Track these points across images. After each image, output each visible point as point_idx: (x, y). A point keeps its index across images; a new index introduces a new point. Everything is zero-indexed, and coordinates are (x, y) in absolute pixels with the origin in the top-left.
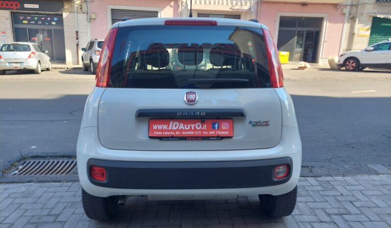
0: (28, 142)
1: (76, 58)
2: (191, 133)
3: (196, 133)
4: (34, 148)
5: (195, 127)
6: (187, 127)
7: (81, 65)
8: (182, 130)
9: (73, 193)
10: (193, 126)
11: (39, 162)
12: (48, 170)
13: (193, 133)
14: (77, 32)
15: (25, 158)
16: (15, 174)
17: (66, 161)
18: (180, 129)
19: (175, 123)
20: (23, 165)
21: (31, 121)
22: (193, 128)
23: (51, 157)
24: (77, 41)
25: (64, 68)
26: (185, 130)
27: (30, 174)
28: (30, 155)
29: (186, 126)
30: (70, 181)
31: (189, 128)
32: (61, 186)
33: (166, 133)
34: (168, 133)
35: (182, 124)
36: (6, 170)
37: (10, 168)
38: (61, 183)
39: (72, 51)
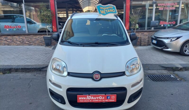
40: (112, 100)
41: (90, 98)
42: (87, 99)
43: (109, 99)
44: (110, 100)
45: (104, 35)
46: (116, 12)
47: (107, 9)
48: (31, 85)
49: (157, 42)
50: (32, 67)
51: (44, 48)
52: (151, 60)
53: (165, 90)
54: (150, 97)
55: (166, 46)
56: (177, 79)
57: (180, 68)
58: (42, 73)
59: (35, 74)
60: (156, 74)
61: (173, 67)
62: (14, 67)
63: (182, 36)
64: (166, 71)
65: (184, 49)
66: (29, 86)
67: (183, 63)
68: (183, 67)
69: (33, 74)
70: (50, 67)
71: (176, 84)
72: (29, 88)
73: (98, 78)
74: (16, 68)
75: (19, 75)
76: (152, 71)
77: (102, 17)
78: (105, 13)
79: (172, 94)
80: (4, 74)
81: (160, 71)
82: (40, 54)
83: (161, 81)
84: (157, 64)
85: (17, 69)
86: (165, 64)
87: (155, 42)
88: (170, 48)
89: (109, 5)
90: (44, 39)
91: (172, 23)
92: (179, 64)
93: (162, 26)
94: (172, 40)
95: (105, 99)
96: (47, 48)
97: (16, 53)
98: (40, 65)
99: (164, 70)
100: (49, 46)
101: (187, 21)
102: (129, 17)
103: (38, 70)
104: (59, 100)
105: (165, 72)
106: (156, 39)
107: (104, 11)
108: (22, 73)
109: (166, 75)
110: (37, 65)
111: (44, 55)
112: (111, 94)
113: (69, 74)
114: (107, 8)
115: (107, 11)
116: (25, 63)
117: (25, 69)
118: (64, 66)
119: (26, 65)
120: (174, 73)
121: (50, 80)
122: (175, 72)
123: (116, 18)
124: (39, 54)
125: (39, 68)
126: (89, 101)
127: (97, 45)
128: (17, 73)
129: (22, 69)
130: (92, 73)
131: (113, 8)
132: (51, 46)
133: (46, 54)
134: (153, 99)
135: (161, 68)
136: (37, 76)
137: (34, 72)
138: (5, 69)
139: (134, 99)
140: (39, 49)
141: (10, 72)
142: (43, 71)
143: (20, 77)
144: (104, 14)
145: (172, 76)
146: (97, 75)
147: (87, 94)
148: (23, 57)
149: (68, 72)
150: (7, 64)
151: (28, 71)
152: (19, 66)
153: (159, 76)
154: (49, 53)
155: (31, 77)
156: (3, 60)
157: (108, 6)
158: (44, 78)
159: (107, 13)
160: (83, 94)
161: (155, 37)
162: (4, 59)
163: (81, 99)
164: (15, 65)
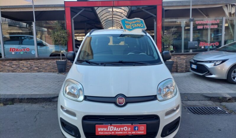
40: (141, 132)
41: (112, 128)
42: (108, 130)
43: (136, 130)
44: (139, 132)
45: (130, 54)
46: (144, 27)
47: (134, 24)
48: (38, 118)
49: (197, 67)
50: (41, 97)
51: (57, 75)
52: (191, 88)
53: (211, 124)
54: (192, 134)
55: (209, 72)
56: (226, 112)
57: (228, 99)
58: (52, 104)
59: (43, 105)
60: (198, 106)
61: (219, 97)
62: (18, 97)
63: (228, 59)
64: (210, 101)
65: (233, 75)
66: (35, 120)
67: (232, 92)
68: (233, 97)
69: (41, 105)
70: (62, 91)
71: (224, 117)
72: (35, 122)
73: (123, 103)
74: (21, 97)
75: (23, 106)
76: (193, 101)
77: (127, 32)
78: (131, 28)
79: (220, 130)
80: (5, 105)
81: (203, 101)
82: (52, 82)
83: (205, 114)
84: (198, 93)
85: (22, 99)
86: (209, 94)
87: (194, 66)
88: (215, 75)
89: (136, 18)
90: (57, 64)
91: (215, 44)
92: (227, 93)
93: (203, 47)
94: (216, 64)
95: (131, 131)
96: (60, 75)
97: (22, 81)
98: (51, 94)
99: (208, 100)
100: (62, 73)
101: (233, 41)
102: (161, 37)
103: (47, 100)
104: (73, 132)
105: (209, 103)
106: (196, 62)
107: (129, 26)
108: (27, 104)
109: (211, 107)
110: (46, 94)
111: (56, 83)
112: (139, 124)
113: (86, 98)
114: (134, 22)
115: (134, 26)
116: (32, 92)
117: (32, 99)
118: (79, 88)
119: (33, 94)
120: (221, 105)
121: (61, 106)
122: (223, 103)
123: (145, 34)
124: (49, 81)
125: (49, 98)
126: (111, 133)
127: (122, 64)
128: (21, 104)
129: (28, 99)
130: (114, 96)
131: (140, 22)
132: (65, 73)
133: (59, 82)
134: (195, 136)
135: (204, 99)
136: (46, 107)
137: (42, 104)
138: (7, 99)
139: (169, 132)
140: (50, 76)
141: (12, 103)
142: (53, 101)
143: (25, 109)
144: (129, 30)
145: (219, 108)
146: (122, 98)
147: (108, 124)
148: (30, 85)
149: (85, 95)
150: (9, 94)
151: (35, 101)
152: (24, 95)
153: (202, 108)
154: (62, 81)
155: (39, 109)
156: (5, 89)
157: (134, 20)
158: (55, 110)
159: (133, 28)
160: (103, 124)
161: (194, 60)
162: (7, 87)
163: (101, 130)
164: (19, 95)
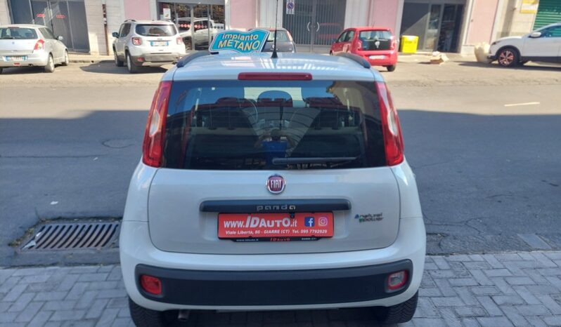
0: (46, 195)
1: (105, 45)
2: (276, 231)
3: (283, 232)
4: (55, 205)
5: (281, 224)
6: (271, 224)
7: (112, 57)
8: (263, 229)
9: (114, 284)
10: (278, 222)
11: (64, 227)
12: (77, 240)
13: (278, 231)
14: (104, 6)
15: (42, 221)
16: (32, 247)
17: (101, 225)
18: (260, 226)
19: (253, 219)
20: (41, 231)
21: (47, 157)
22: (278, 226)
23: (80, 218)
24: (105, 19)
25: (88, 62)
26: (269, 229)
27: (53, 247)
28: (50, 216)
29: (268, 222)
30: (110, 264)
31: (273, 225)
32: (97, 272)
33: (242, 232)
34: (245, 233)
35: (263, 220)
36: (17, 240)
37: (24, 238)
38: (98, 267)
39: (97, 34)
